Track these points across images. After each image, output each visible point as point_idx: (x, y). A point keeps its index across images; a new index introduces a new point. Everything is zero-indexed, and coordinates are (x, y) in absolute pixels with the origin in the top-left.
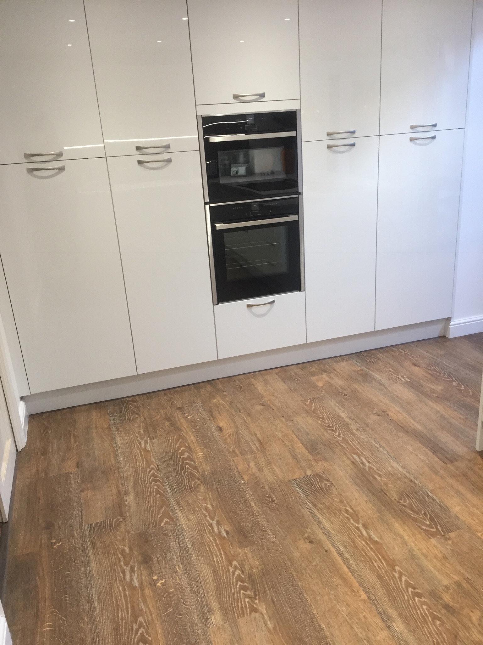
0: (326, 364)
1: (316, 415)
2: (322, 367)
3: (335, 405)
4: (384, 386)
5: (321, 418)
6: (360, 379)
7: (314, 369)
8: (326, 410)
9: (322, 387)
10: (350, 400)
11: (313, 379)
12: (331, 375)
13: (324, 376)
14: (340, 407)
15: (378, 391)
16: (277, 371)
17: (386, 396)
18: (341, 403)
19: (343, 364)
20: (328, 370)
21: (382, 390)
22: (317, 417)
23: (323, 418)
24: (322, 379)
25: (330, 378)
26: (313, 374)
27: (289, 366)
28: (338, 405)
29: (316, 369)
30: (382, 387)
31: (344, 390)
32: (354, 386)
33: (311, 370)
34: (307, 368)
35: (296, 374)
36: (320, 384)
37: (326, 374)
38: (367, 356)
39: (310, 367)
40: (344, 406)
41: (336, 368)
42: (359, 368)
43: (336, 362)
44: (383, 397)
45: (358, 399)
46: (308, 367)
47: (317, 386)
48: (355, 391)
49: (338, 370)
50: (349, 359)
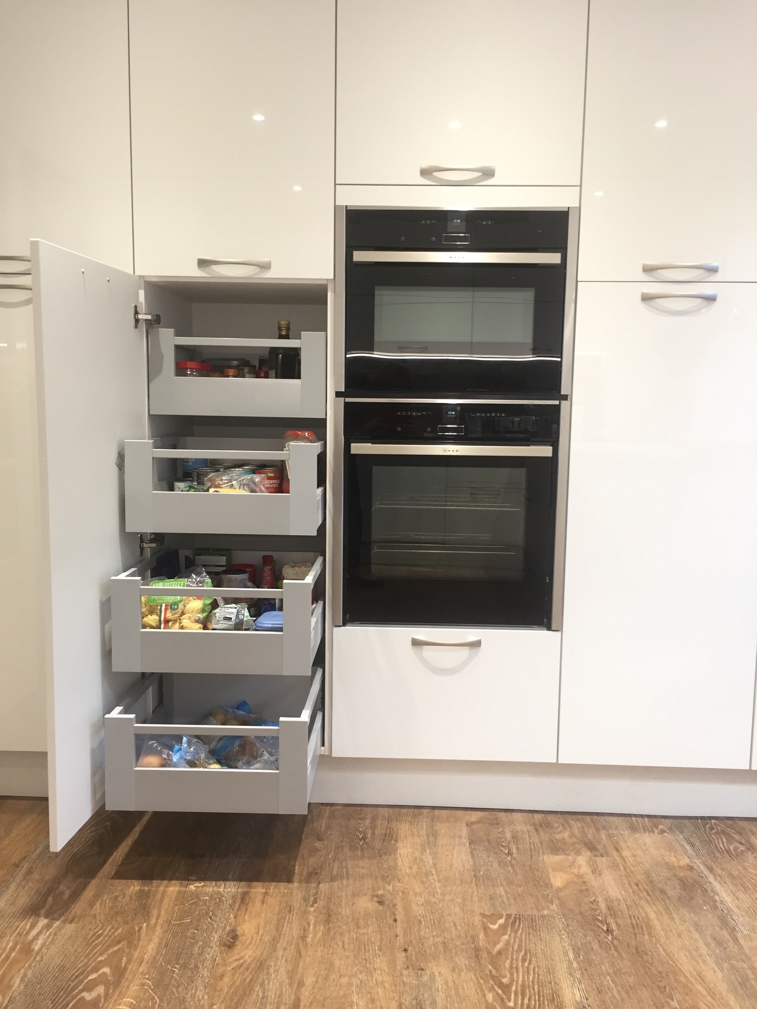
0: (604, 828)
1: (494, 972)
2: (590, 833)
3: (566, 953)
4: (733, 931)
5: (501, 985)
6: (674, 892)
7: (566, 835)
8: (530, 963)
9: (559, 890)
10: (613, 951)
11: (550, 859)
12: (602, 862)
13: (582, 860)
14: (575, 965)
15: (707, 945)
16: (474, 816)
17: (726, 966)
18: (582, 953)
19: (649, 840)
20: (599, 847)
21: (719, 943)
22: (493, 977)
23: (506, 988)
24: (570, 866)
25: (594, 871)
26: (556, 848)
27: (512, 811)
28: (571, 956)
29: (572, 835)
30: (725, 933)
31: (614, 915)
32: (648, 909)
33: (557, 836)
34: (552, 827)
35: (515, 837)
36: (558, 880)
37: (589, 854)
38: (723, 832)
39: (561, 828)
40: (587, 966)
41: (623, 845)
42: (685, 861)
43: (633, 829)
44: (714, 966)
45: (638, 952)
46: (556, 825)
47: (548, 885)
48: (640, 926)
49: (625, 853)
50: (671, 829)
